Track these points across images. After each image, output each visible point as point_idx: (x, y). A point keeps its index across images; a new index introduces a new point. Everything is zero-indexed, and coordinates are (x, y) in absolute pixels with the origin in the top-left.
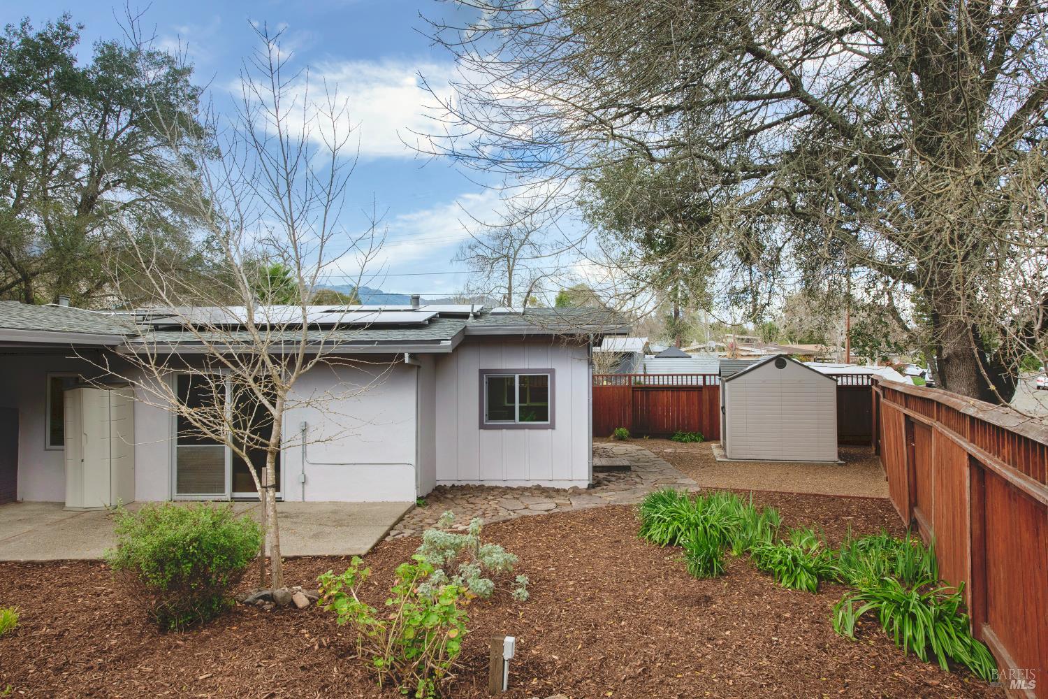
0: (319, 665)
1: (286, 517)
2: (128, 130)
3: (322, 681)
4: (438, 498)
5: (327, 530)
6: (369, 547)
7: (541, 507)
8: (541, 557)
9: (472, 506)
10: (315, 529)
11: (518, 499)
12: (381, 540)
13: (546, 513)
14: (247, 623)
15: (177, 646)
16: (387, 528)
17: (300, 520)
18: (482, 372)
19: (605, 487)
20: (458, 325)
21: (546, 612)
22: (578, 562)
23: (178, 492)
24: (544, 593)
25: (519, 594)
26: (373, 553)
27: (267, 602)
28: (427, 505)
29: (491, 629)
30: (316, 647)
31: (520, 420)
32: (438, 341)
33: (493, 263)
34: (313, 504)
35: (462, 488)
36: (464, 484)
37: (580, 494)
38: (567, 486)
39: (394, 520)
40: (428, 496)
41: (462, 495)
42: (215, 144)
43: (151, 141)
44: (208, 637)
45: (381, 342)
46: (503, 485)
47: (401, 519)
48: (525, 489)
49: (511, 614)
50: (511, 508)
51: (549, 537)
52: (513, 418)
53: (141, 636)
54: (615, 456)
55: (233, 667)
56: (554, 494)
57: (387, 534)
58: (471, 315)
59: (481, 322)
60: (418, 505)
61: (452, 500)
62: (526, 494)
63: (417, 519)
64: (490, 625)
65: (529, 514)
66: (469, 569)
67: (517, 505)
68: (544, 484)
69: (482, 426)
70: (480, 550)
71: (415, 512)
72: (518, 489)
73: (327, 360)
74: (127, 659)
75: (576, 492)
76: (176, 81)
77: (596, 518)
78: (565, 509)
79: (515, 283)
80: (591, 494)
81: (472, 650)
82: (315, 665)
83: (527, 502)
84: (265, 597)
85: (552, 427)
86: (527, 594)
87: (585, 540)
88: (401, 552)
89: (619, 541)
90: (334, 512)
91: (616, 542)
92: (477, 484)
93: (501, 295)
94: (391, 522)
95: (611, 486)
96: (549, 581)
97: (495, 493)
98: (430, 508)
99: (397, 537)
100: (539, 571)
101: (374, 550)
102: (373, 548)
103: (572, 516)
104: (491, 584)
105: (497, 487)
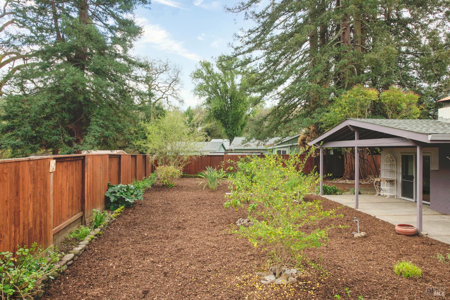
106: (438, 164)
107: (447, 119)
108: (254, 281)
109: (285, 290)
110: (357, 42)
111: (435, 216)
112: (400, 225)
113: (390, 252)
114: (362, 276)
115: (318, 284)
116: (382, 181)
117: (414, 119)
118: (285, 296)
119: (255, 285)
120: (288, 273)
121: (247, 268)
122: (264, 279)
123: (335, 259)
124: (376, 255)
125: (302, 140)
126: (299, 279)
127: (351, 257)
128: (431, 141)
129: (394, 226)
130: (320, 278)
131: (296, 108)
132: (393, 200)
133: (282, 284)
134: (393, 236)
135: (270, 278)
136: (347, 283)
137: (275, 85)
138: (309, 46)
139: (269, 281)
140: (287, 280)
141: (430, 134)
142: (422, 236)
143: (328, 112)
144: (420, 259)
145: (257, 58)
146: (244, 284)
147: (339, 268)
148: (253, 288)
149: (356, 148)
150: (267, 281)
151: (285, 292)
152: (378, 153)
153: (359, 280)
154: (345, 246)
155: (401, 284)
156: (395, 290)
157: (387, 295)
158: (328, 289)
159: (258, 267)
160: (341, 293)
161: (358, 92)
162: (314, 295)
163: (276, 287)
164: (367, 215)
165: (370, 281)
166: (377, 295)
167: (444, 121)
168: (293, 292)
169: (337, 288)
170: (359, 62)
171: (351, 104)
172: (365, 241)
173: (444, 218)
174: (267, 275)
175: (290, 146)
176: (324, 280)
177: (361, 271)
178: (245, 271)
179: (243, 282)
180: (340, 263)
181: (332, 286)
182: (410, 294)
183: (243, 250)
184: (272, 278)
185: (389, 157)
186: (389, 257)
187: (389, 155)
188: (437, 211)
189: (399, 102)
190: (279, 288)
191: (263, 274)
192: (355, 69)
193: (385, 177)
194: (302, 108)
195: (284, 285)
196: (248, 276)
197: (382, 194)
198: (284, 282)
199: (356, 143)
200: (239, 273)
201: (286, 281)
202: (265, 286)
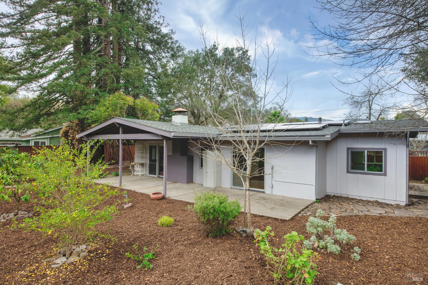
0: (253, 267)
1: (264, 199)
2: (231, 73)
3: (251, 276)
4: (326, 200)
5: (277, 207)
6: (291, 217)
7: (377, 211)
8: (372, 238)
9: (341, 206)
10: (273, 205)
11: (365, 206)
12: (297, 215)
13: (379, 215)
14: (233, 241)
15: (209, 244)
16: (300, 210)
17: (269, 201)
18: (348, 149)
19: (416, 206)
20: (336, 129)
21: (368, 270)
22: (393, 246)
23: (233, 185)
24: (370, 259)
25: (355, 256)
26: (291, 220)
27: (244, 233)
28: (320, 202)
29: (336, 272)
30: (254, 259)
31: (367, 171)
32: (324, 136)
33: (362, 104)
34: (275, 195)
35: (338, 197)
36: (339, 195)
37: (400, 208)
38: (393, 203)
39: (304, 207)
40: (322, 198)
41: (337, 200)
42: (255, 73)
43: (238, 75)
44: (219, 243)
45: (300, 136)
46: (358, 198)
47: (307, 207)
48: (369, 202)
49: (349, 266)
50: (360, 210)
51: (379, 228)
52: (364, 169)
53: (200, 237)
54: (425, 191)
55: (222, 258)
56: (385, 206)
57: (300, 213)
58: (343, 124)
59: (348, 127)
60: (316, 202)
61: (332, 201)
62: (370, 204)
63: (314, 208)
64: (337, 269)
65: (370, 214)
66: (328, 239)
67: (364, 209)
68: (380, 201)
69: (348, 172)
70: (335, 231)
71: (314, 205)
72: (366, 201)
73: (270, 143)
74: (193, 244)
75: (398, 207)
76: (244, 55)
77: (408, 222)
78: (390, 215)
79: (372, 111)
80: (407, 209)
81: (324, 280)
82: (251, 267)
83: (369, 208)
84: (243, 231)
85: (385, 175)
86: (359, 257)
87: (400, 234)
88: (303, 222)
89: (422, 239)
90: (282, 200)
91: (419, 239)
92: (346, 196)
93: (366, 117)
94: (302, 208)
95: (420, 206)
96: (374, 253)
97: (354, 201)
98: (321, 204)
99: (304, 214)
100: (369, 246)
101: (292, 219)
102: (292, 218)
103: (394, 219)
104: (339, 249)
105: (355, 199)
106: (172, 151)
107: (177, 123)
108: (43, 269)
109: (79, 265)
110: (115, 57)
111: (170, 185)
112: (154, 194)
113: (151, 213)
114: (139, 234)
115: (107, 251)
116: (136, 164)
117: (156, 121)
118: (81, 270)
119: (45, 272)
120: (79, 250)
121: (30, 260)
122: (55, 264)
123: (115, 228)
124: (143, 218)
125: (64, 133)
126: (90, 252)
127: (127, 223)
128: (173, 136)
129: (149, 196)
130: (107, 245)
131: (58, 102)
132: (143, 177)
133: (74, 262)
134: (150, 202)
135: (62, 260)
136: (130, 242)
137: (36, 77)
138: (72, 49)
139: (61, 264)
140: (79, 256)
141: (173, 132)
142: (167, 198)
143: (93, 109)
144: (169, 213)
145: (14, 46)
146: (32, 276)
147: (120, 234)
148: (45, 276)
149: (120, 140)
150: (58, 264)
151: (80, 267)
152: (131, 144)
153: (138, 237)
154: (119, 216)
155: (164, 231)
156: (162, 236)
157: (158, 241)
158: (117, 252)
159: (43, 255)
160: (127, 251)
161: (119, 97)
162: (106, 260)
163: (69, 266)
164: (129, 190)
165: (145, 236)
166: (152, 243)
167: (175, 124)
168: (87, 264)
169: (123, 248)
170: (119, 74)
171: (113, 106)
172: (132, 209)
173: (175, 185)
174: (56, 259)
175: (50, 138)
176: (112, 246)
177: (137, 231)
178: (29, 263)
179: (31, 274)
180: (120, 230)
181: (119, 248)
182: (171, 236)
183: (19, 245)
184: (64, 259)
185: (141, 147)
186: (151, 216)
187: (141, 146)
188: (171, 181)
189: (147, 108)
190: (73, 266)
191: (51, 259)
192: (115, 78)
193: (138, 162)
194: (64, 103)
195: (77, 262)
196: (34, 267)
197: (135, 174)
198: (76, 259)
199: (121, 136)
200: (22, 268)
201: (77, 258)
202: (57, 269)
